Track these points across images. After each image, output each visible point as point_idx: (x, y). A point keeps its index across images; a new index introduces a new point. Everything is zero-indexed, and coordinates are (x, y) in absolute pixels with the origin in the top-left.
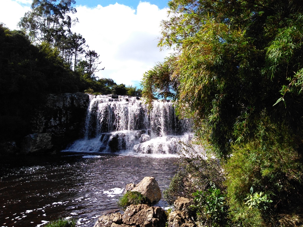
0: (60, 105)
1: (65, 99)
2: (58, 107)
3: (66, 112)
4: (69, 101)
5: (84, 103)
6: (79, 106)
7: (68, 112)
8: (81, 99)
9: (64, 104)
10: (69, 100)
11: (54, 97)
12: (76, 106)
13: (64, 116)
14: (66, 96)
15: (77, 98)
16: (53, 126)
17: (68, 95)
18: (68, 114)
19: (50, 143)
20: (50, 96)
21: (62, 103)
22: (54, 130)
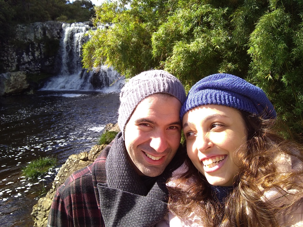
0: (31, 37)
1: (36, 30)
2: (29, 40)
3: (39, 46)
4: (40, 32)
5: (58, 33)
6: (53, 37)
7: (41, 45)
8: (54, 30)
9: (35, 36)
10: (40, 30)
11: (23, 29)
12: (50, 37)
13: (37, 50)
14: (36, 26)
15: (49, 28)
16: (26, 63)
17: (39, 25)
18: (41, 47)
19: (25, 82)
20: (18, 27)
21: (33, 35)
22: (28, 66)
